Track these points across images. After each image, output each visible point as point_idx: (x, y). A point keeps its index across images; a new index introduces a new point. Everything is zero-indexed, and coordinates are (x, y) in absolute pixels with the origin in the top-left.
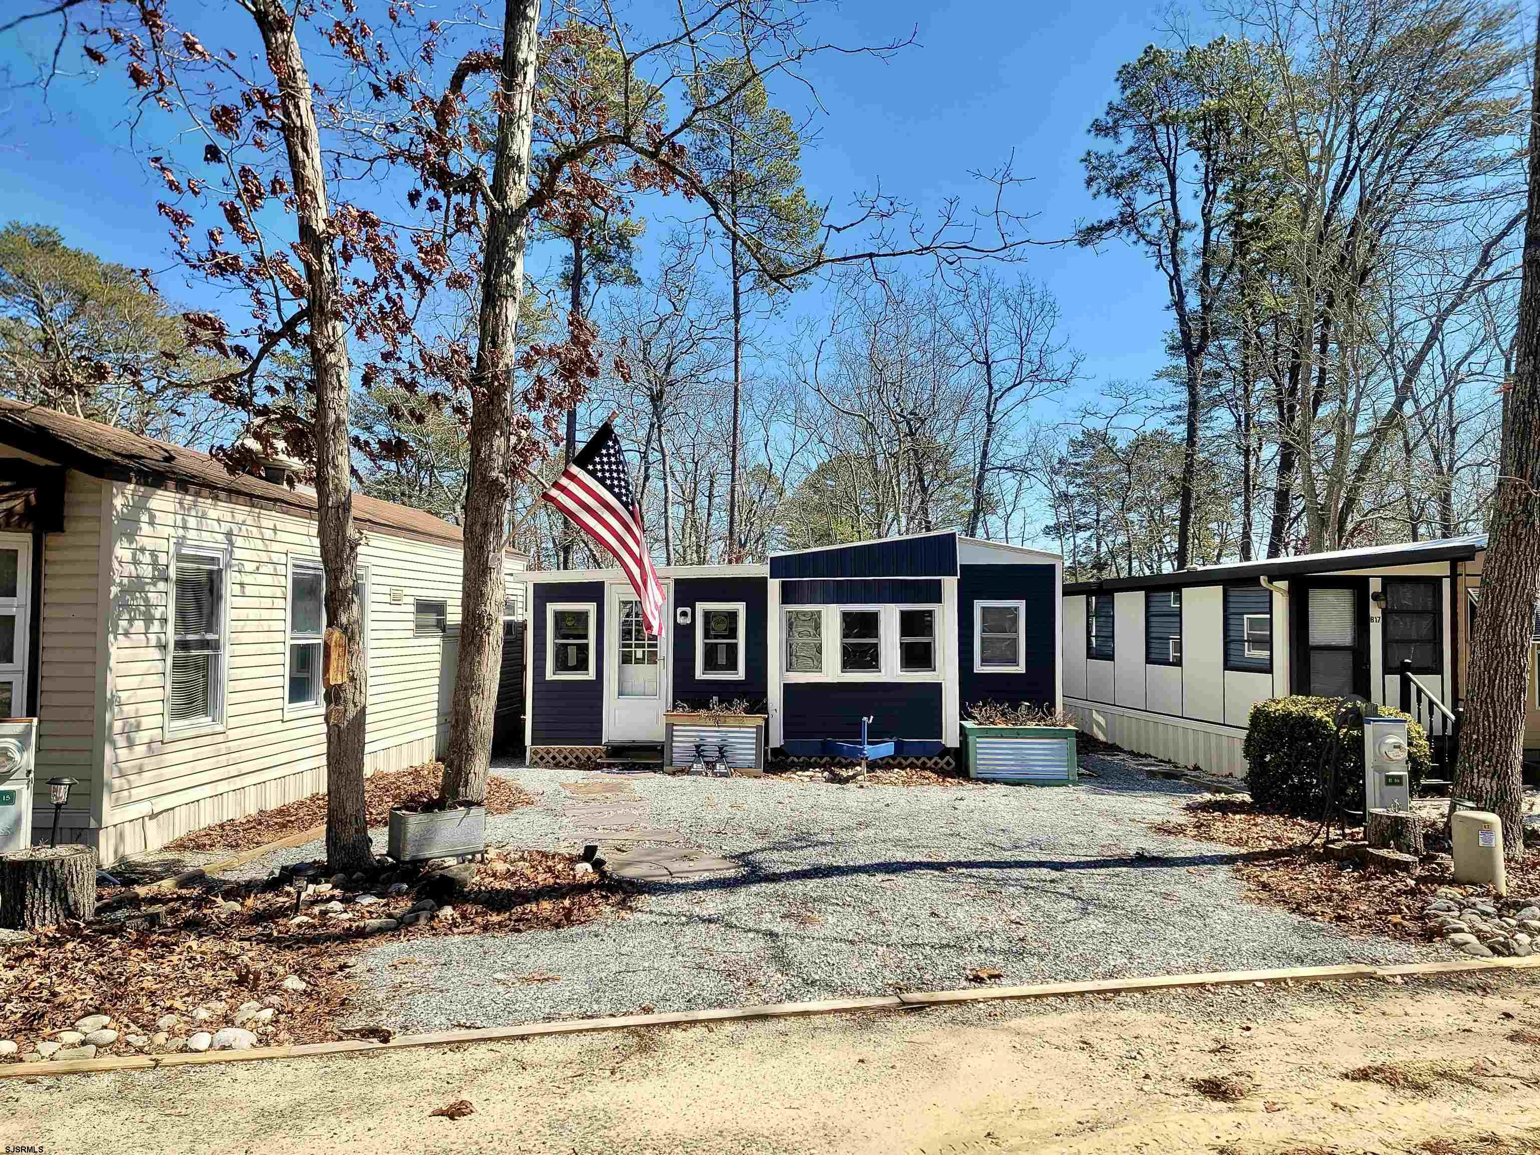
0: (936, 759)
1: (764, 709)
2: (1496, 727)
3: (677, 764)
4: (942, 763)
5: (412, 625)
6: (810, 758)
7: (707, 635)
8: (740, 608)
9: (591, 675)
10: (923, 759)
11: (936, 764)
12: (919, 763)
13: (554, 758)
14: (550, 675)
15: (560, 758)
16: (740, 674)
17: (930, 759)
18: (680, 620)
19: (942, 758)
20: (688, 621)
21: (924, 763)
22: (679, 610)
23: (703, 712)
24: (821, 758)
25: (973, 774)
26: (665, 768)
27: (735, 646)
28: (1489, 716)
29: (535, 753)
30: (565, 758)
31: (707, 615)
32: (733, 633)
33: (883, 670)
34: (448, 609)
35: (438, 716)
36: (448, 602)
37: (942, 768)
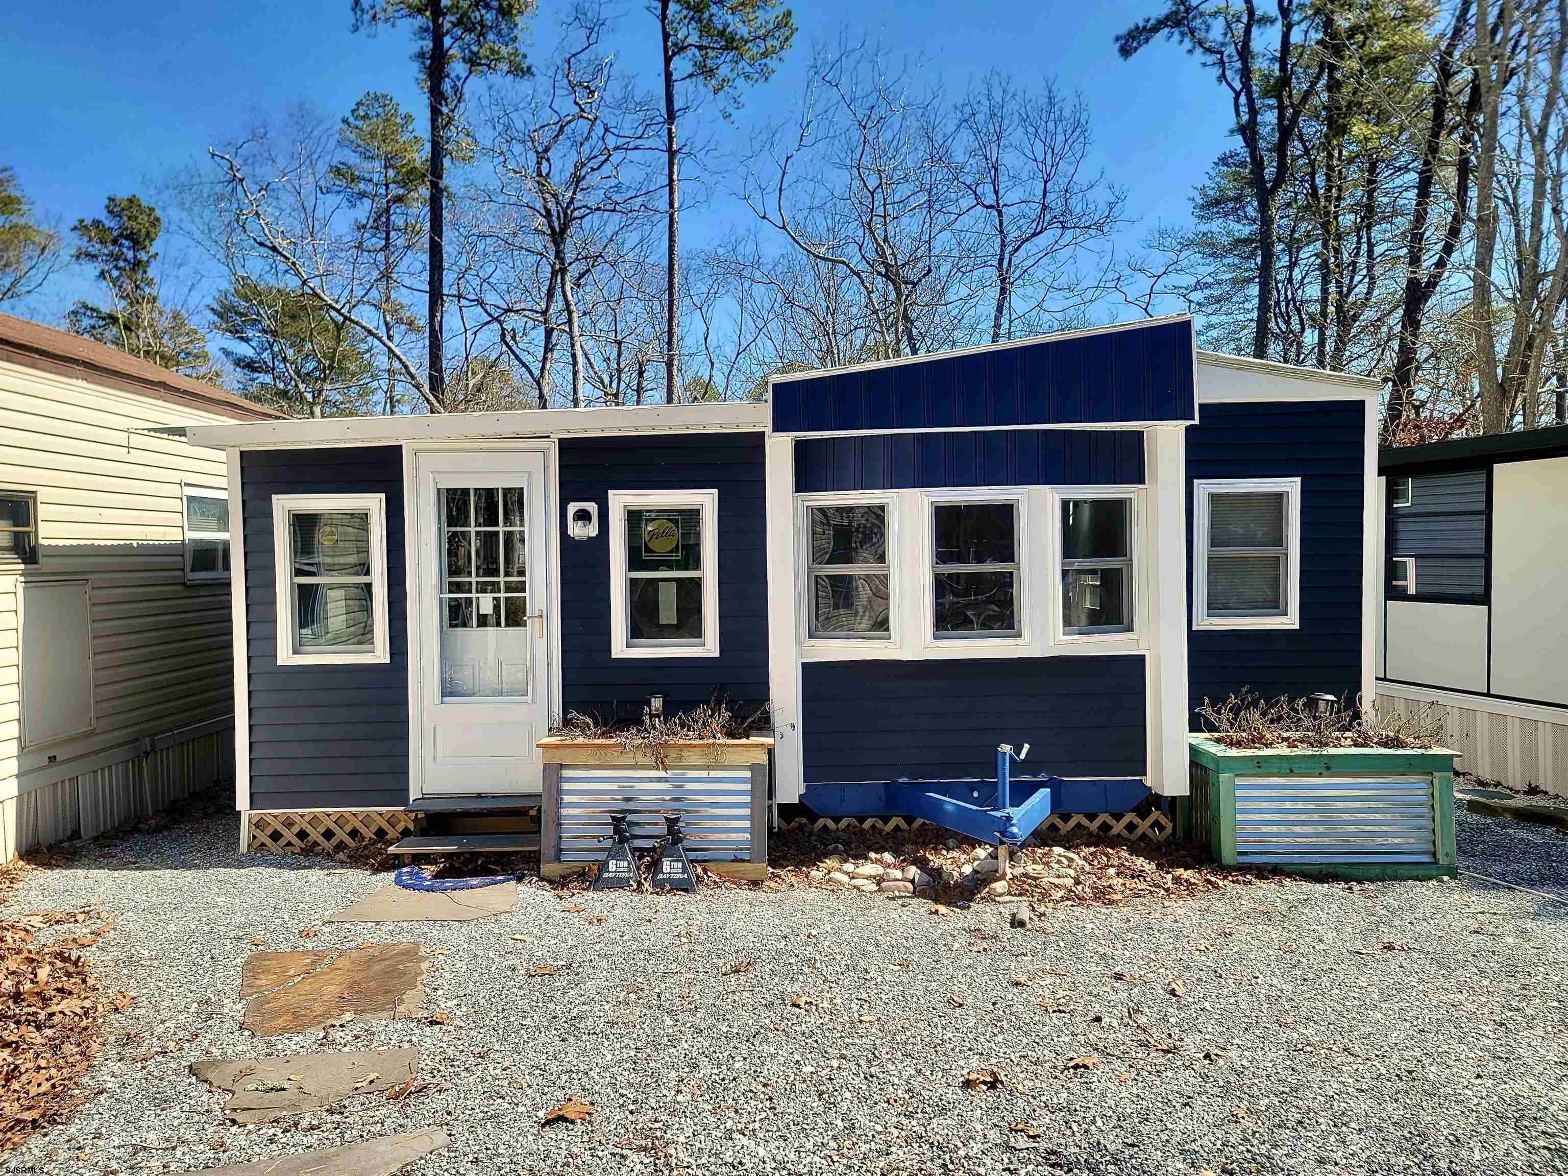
0: (1130, 817)
1: (764, 724)
3: (574, 858)
4: (1144, 826)
6: (862, 820)
7: (635, 561)
8: (707, 499)
9: (380, 654)
10: (1103, 818)
11: (1131, 827)
12: (1094, 826)
13: (302, 835)
14: (285, 656)
15: (315, 835)
16: (711, 647)
17: (1118, 817)
18: (576, 530)
19: (1143, 816)
20: (592, 530)
21: (1105, 827)
22: (573, 508)
23: (629, 738)
24: (886, 820)
25: (1228, 855)
26: (547, 868)
27: (697, 584)
29: (260, 825)
30: (329, 834)
31: (634, 517)
32: (691, 557)
33: (1026, 633)
34: (43, 511)
35: (23, 748)
36: (43, 494)
37: (1144, 836)
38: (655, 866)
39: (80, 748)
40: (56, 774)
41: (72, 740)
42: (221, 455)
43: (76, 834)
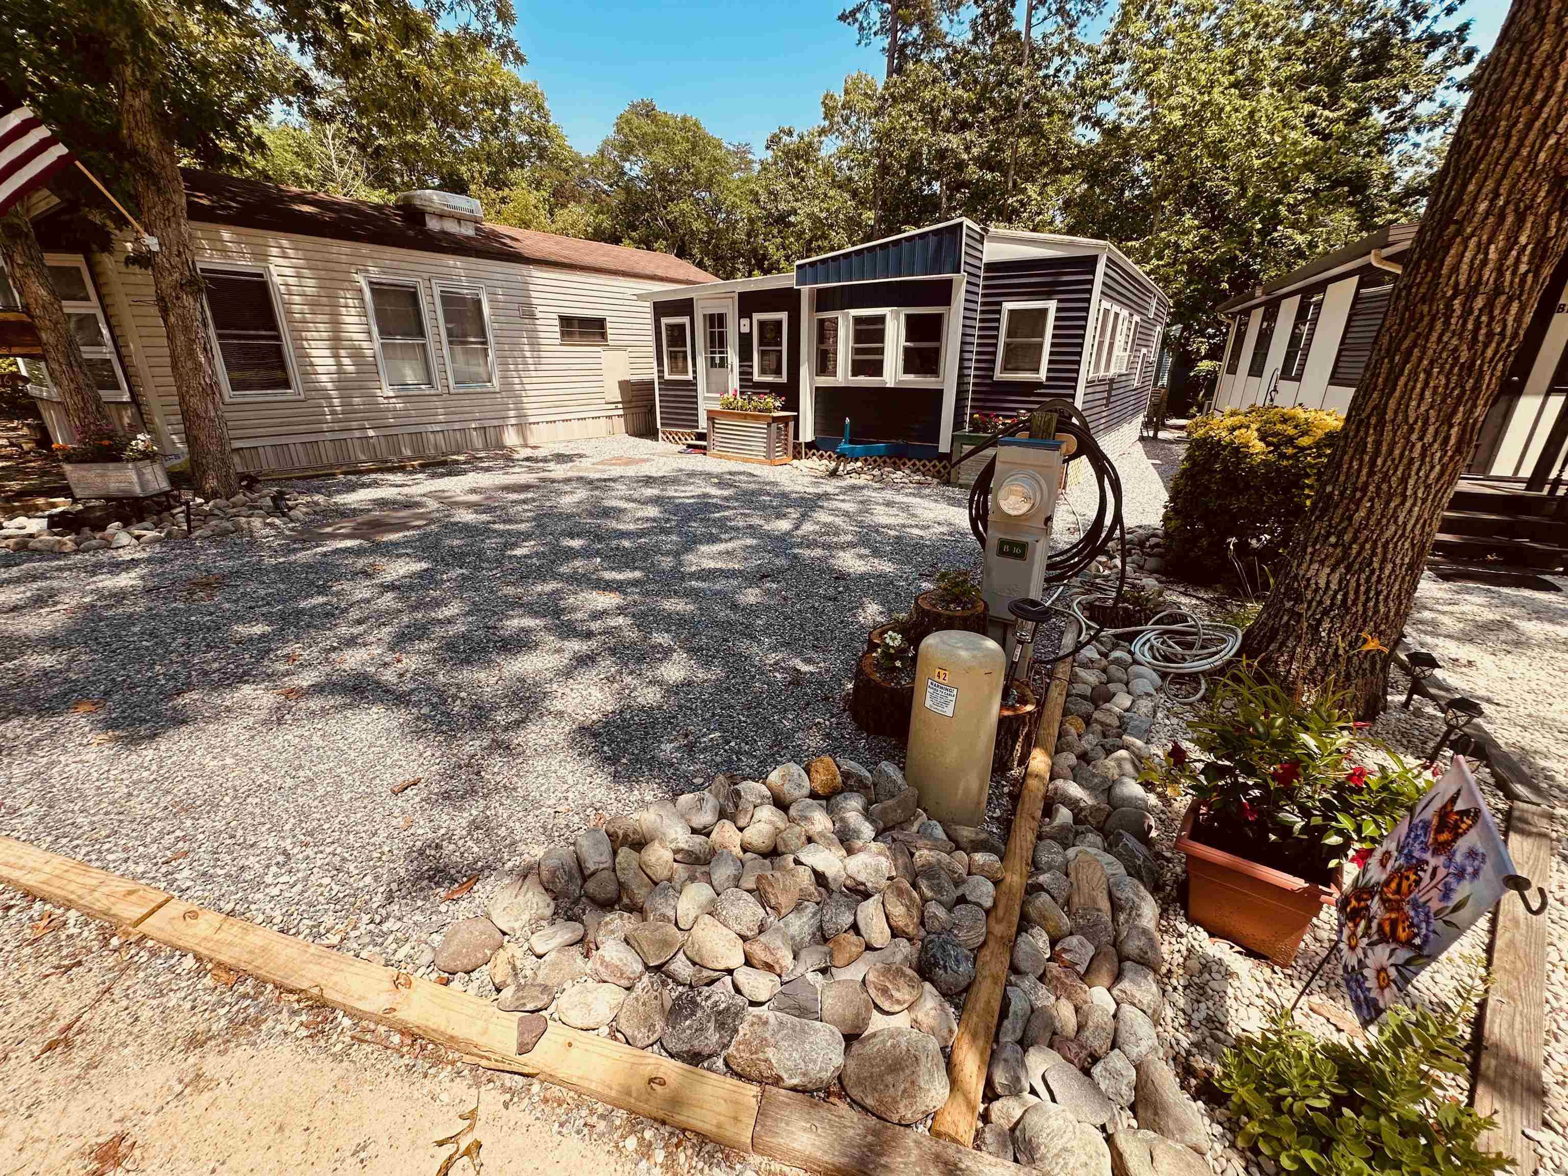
0: (935, 462)
2: (1371, 474)
5: (557, 335)
6: (832, 453)
7: (761, 343)
8: (783, 316)
9: (690, 376)
11: (934, 466)
14: (667, 375)
15: (674, 436)
16: (784, 379)
17: (930, 461)
18: (743, 330)
19: (940, 462)
20: (747, 330)
21: (924, 465)
22: (742, 321)
25: (953, 479)
26: (711, 451)
27: (781, 352)
28: (1364, 452)
30: (679, 439)
31: (762, 324)
32: (779, 341)
33: (885, 375)
34: (608, 325)
35: (606, 402)
37: (939, 470)
39: (627, 405)
40: (618, 412)
41: (623, 402)
42: (648, 304)
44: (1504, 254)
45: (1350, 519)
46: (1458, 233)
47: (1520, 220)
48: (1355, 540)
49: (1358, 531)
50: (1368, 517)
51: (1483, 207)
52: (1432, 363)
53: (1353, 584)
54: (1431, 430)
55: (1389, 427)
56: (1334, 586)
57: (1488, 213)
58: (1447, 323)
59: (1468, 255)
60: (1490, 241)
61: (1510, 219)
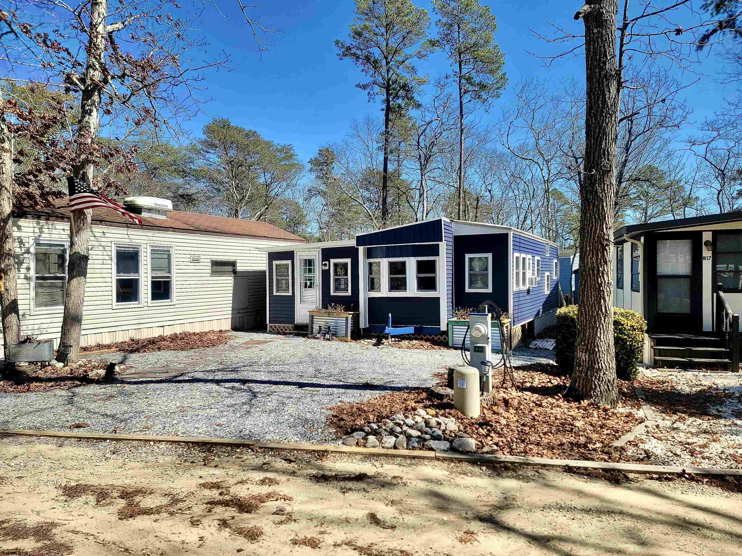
0: (439, 336)
1: (357, 309)
2: (586, 321)
3: (314, 334)
4: (442, 338)
5: (209, 271)
7: (335, 274)
8: (348, 261)
9: (290, 294)
10: (433, 336)
11: (439, 338)
13: (277, 330)
14: (275, 293)
15: (279, 329)
16: (349, 293)
17: (436, 336)
18: (324, 268)
19: (442, 336)
20: (327, 268)
22: (324, 263)
25: (450, 344)
26: (309, 336)
27: (347, 279)
29: (271, 327)
30: (282, 330)
31: (336, 265)
32: (346, 273)
33: (408, 291)
34: (238, 265)
35: (233, 310)
36: (238, 261)
37: (442, 341)
38: (325, 335)
39: (245, 311)
40: (240, 315)
41: (243, 309)
42: (265, 253)
43: (244, 327)
44: (597, 259)
45: (585, 336)
46: (585, 254)
47: (597, 253)
48: (588, 343)
49: (588, 340)
50: (589, 335)
51: (588, 249)
52: (591, 288)
53: (592, 358)
54: (597, 307)
55: (586, 307)
56: (587, 360)
57: (590, 251)
58: (590, 277)
59: (589, 260)
60: (593, 257)
61: (595, 252)
